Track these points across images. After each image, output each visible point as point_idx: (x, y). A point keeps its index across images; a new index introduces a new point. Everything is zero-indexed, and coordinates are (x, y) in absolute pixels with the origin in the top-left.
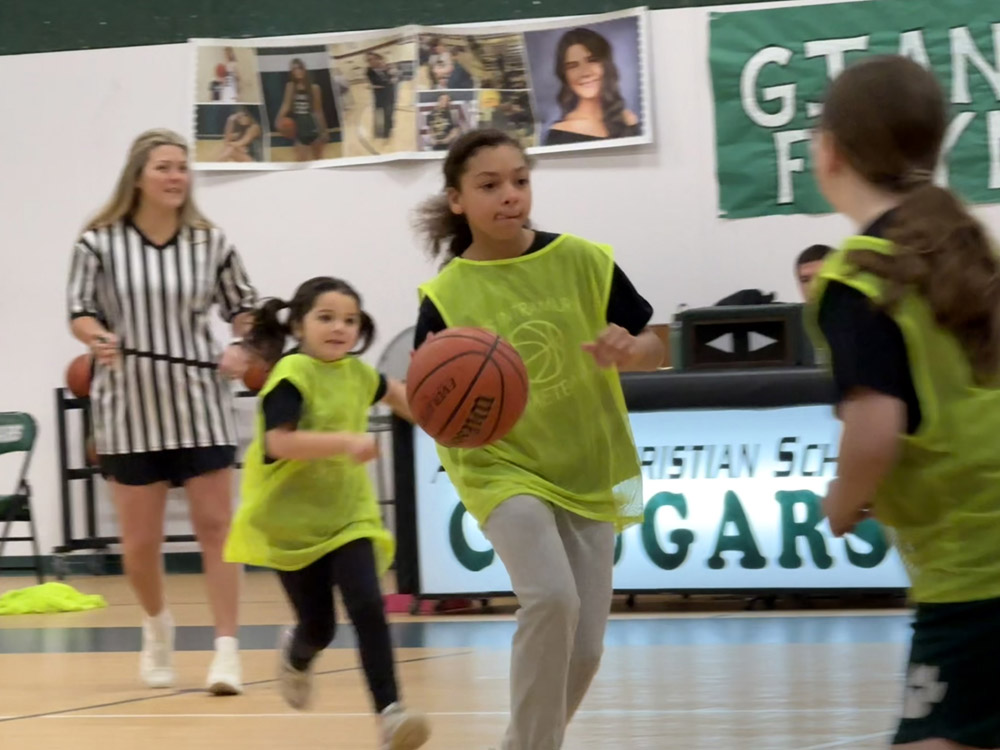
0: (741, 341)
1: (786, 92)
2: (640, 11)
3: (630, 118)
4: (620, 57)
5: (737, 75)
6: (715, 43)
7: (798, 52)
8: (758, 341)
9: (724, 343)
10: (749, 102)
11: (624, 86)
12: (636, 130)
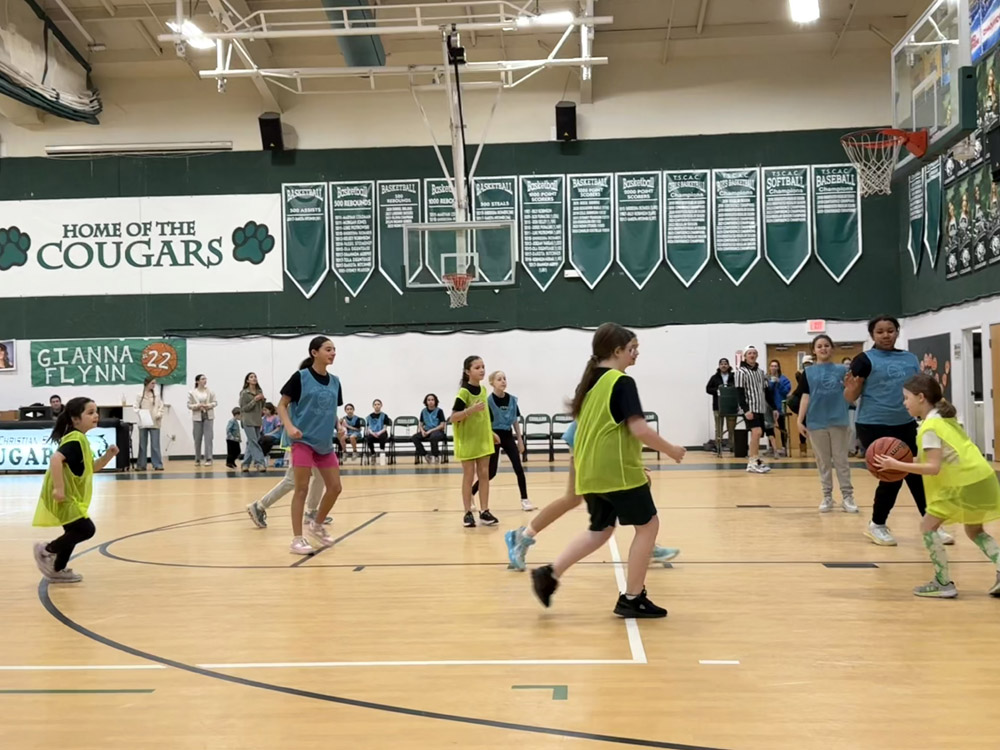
0: (35, 414)
1: (48, 359)
2: (14, 340)
3: (11, 364)
4: (9, 350)
5: (37, 355)
6: (32, 348)
7: (52, 351)
8: (39, 414)
9: (30, 415)
10: (40, 361)
11: (9, 356)
12: (12, 367)
